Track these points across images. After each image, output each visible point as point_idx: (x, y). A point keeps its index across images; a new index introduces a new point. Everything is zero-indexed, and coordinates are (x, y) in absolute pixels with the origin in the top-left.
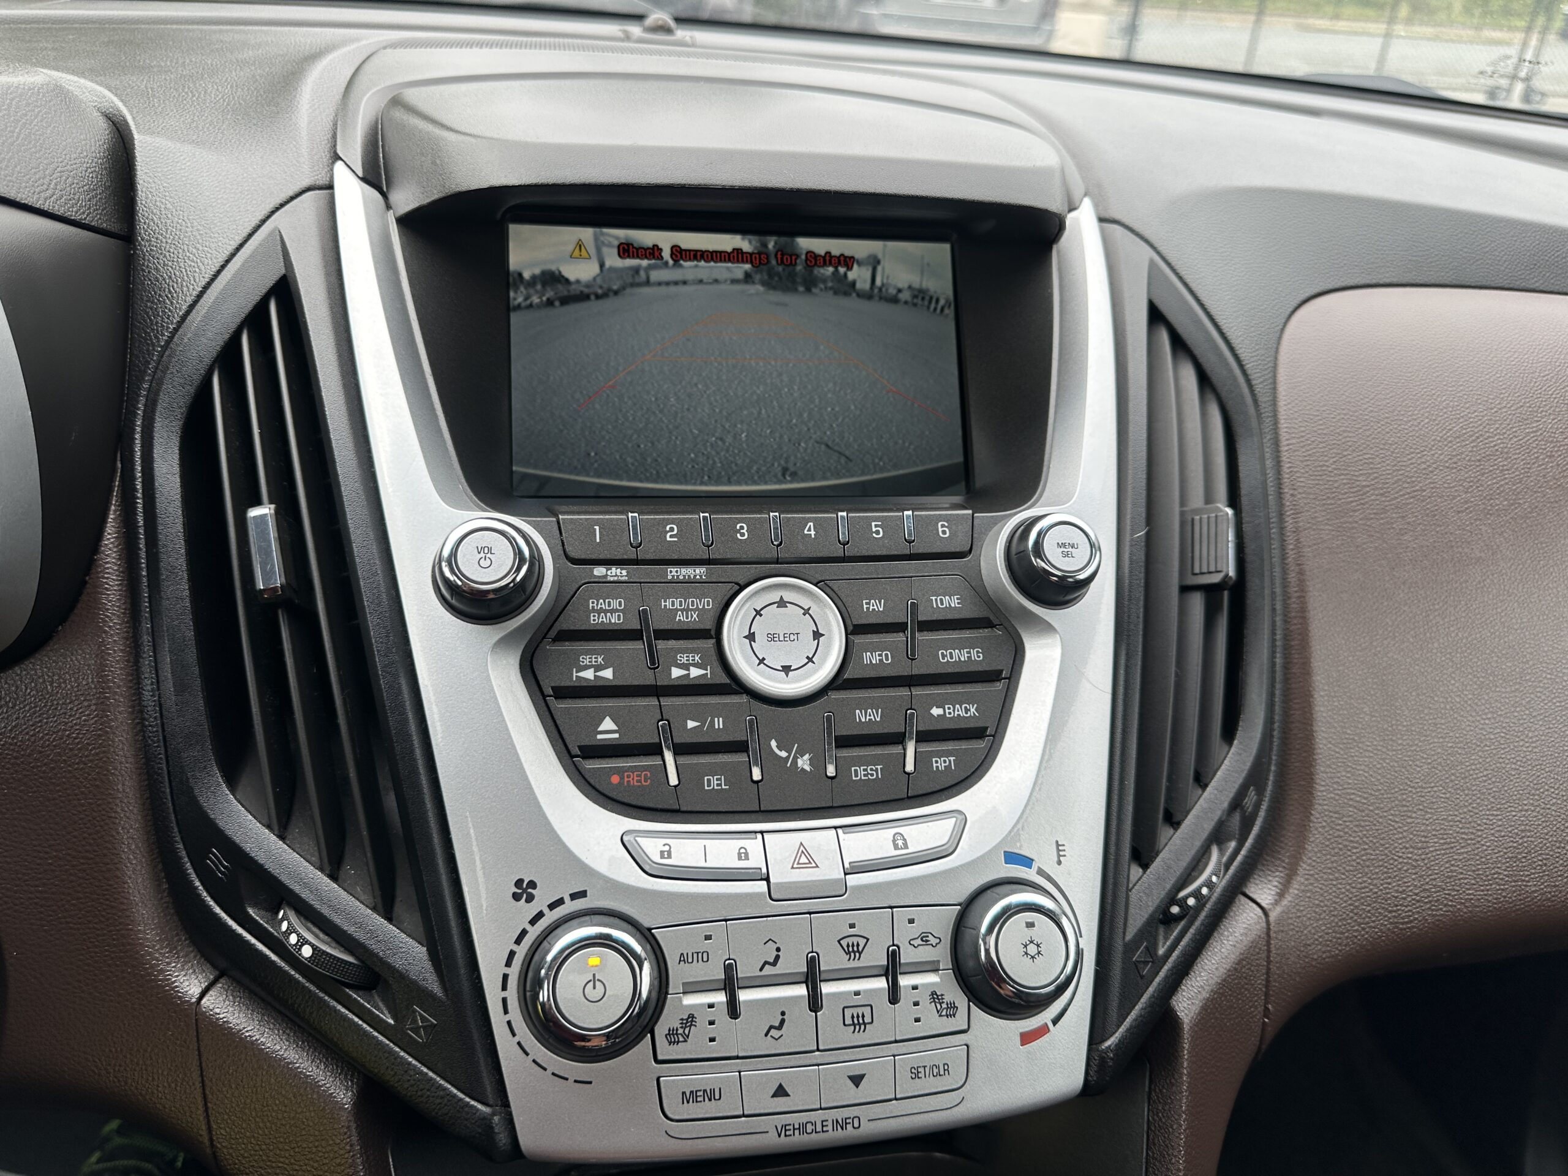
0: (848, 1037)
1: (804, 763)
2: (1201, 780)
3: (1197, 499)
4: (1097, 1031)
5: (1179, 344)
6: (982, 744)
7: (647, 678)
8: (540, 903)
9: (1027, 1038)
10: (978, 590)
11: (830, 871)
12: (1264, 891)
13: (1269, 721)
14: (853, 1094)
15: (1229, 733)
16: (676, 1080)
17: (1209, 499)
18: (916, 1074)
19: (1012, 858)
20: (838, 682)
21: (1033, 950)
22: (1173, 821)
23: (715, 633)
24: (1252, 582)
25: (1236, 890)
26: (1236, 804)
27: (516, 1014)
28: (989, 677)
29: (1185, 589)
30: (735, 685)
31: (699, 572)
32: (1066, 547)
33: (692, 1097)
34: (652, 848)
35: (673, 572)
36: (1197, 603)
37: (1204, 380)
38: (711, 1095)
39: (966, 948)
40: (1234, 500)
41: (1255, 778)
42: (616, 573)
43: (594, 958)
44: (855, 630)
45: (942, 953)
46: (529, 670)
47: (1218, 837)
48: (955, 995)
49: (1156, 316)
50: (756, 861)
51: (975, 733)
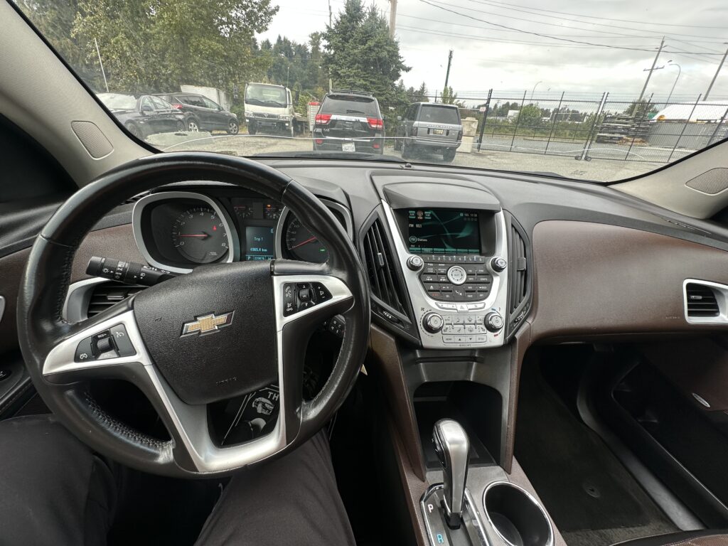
0: (469, 333)
1: (461, 294)
2: (520, 302)
3: (519, 257)
4: (505, 337)
5: (516, 230)
6: (487, 293)
7: (437, 280)
8: (425, 311)
9: (495, 336)
10: (485, 268)
11: (466, 309)
12: (530, 321)
13: (531, 295)
14: (470, 341)
15: (524, 295)
17: (521, 256)
18: (479, 339)
19: (493, 309)
20: (466, 283)
21: (497, 321)
22: (515, 307)
23: (446, 274)
24: (528, 270)
25: (525, 320)
26: (526, 305)
27: (422, 326)
28: (488, 283)
29: (518, 271)
30: (450, 282)
31: (443, 265)
32: (502, 263)
34: (440, 305)
35: (440, 265)
36: (519, 273)
37: (520, 236)
38: (450, 339)
39: (486, 322)
40: (525, 257)
41: (529, 302)
42: (431, 264)
43: (435, 318)
44: (468, 275)
45: (482, 322)
46: (419, 278)
47: (522, 310)
48: (485, 328)
49: (513, 226)
50: (455, 307)
51: (486, 291)
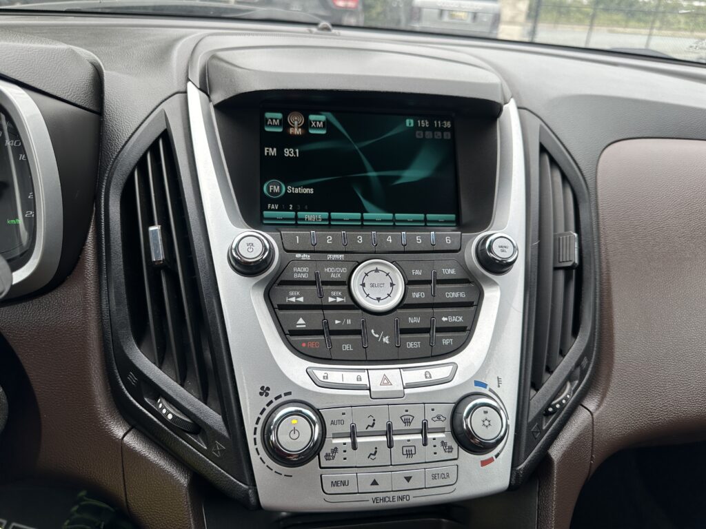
0: (405, 460)
1: (386, 340)
2: (562, 354)
3: (561, 229)
4: (515, 463)
5: (553, 162)
6: (464, 334)
7: (318, 302)
8: (271, 397)
9: (484, 463)
10: (463, 266)
11: (397, 386)
12: (591, 404)
13: (593, 328)
14: (406, 485)
15: (575, 333)
16: (329, 476)
17: (566, 229)
18: (434, 477)
19: (478, 384)
20: (401, 305)
21: (487, 423)
22: (550, 371)
23: (347, 283)
24: (586, 267)
25: (578, 403)
26: (578, 364)
27: (260, 446)
28: (469, 304)
29: (556, 269)
30: (356, 306)
31: (341, 256)
32: (503, 248)
33: (335, 484)
34: (320, 375)
35: (330, 256)
36: (561, 275)
37: (564, 178)
38: (344, 483)
39: (457, 422)
40: (578, 230)
41: (587, 353)
42: (306, 256)
43: (295, 420)
44: (409, 283)
45: (446, 424)
46: (268, 297)
47: (570, 378)
48: (452, 443)
49: (543, 150)
50: (365, 381)
51: (462, 329)
